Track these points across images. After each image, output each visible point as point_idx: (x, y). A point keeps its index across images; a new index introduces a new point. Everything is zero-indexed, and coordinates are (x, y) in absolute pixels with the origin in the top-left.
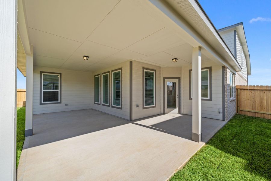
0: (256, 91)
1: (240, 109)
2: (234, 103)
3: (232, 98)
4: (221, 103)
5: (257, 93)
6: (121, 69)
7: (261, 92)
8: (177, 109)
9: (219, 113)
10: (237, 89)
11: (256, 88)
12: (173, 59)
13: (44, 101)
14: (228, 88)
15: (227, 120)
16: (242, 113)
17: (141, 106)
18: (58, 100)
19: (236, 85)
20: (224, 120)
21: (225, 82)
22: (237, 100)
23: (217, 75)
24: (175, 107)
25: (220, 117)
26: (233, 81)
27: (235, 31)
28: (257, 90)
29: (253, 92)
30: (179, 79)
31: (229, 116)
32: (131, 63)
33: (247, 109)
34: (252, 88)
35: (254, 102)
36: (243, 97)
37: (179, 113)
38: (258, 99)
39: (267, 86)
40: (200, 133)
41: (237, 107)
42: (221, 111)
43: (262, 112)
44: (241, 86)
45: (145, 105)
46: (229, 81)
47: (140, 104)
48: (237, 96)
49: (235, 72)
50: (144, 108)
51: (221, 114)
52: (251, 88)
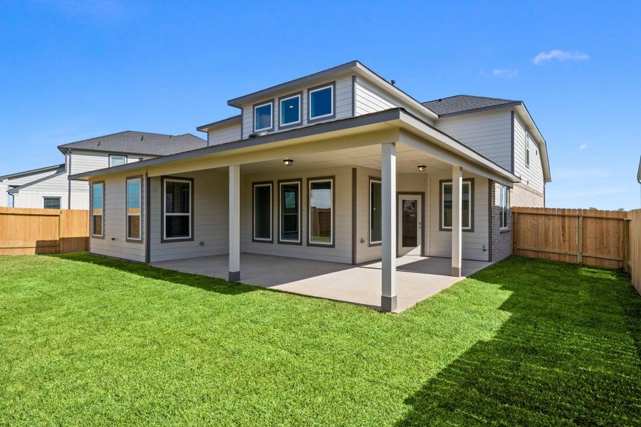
0: (540, 217)
1: (518, 247)
2: (509, 237)
3: (503, 228)
4: (487, 235)
5: (542, 220)
6: (333, 177)
7: (547, 217)
8: (419, 247)
9: (484, 250)
10: (513, 213)
11: (540, 212)
12: (419, 167)
13: (167, 237)
14: (497, 212)
15: (494, 260)
16: (521, 253)
17: (366, 241)
18: (188, 235)
19: (511, 206)
20: (490, 261)
21: (492, 203)
22: (514, 232)
23: (481, 192)
24: (415, 245)
25: (486, 256)
26: (508, 200)
27: (513, 112)
28: (542, 215)
29: (536, 217)
30: (423, 194)
31: (498, 257)
32: (354, 170)
33: (527, 247)
34: (535, 212)
35: (537, 234)
36: (522, 226)
37: (423, 254)
38: (542, 229)
39: (554, 209)
40: (460, 267)
41: (514, 243)
42: (487, 247)
43: (547, 250)
44: (519, 208)
45: (372, 241)
46: (499, 202)
47: (365, 237)
48: (514, 224)
49: (510, 185)
50: (370, 246)
51: (487, 252)
52: (532, 212)
